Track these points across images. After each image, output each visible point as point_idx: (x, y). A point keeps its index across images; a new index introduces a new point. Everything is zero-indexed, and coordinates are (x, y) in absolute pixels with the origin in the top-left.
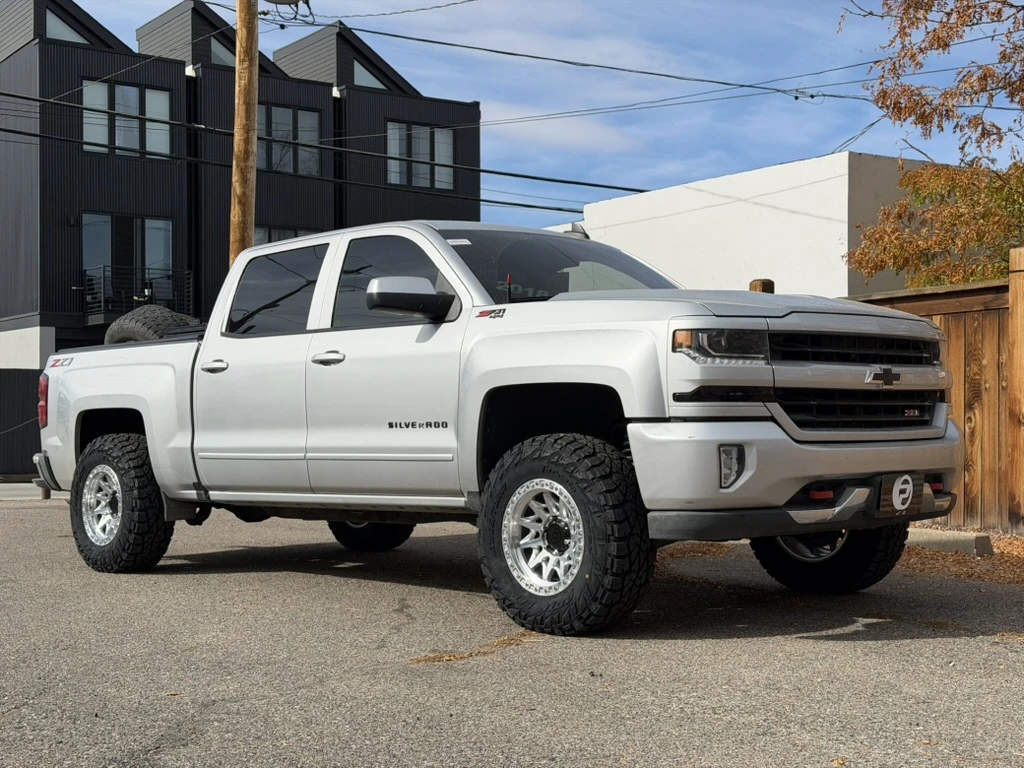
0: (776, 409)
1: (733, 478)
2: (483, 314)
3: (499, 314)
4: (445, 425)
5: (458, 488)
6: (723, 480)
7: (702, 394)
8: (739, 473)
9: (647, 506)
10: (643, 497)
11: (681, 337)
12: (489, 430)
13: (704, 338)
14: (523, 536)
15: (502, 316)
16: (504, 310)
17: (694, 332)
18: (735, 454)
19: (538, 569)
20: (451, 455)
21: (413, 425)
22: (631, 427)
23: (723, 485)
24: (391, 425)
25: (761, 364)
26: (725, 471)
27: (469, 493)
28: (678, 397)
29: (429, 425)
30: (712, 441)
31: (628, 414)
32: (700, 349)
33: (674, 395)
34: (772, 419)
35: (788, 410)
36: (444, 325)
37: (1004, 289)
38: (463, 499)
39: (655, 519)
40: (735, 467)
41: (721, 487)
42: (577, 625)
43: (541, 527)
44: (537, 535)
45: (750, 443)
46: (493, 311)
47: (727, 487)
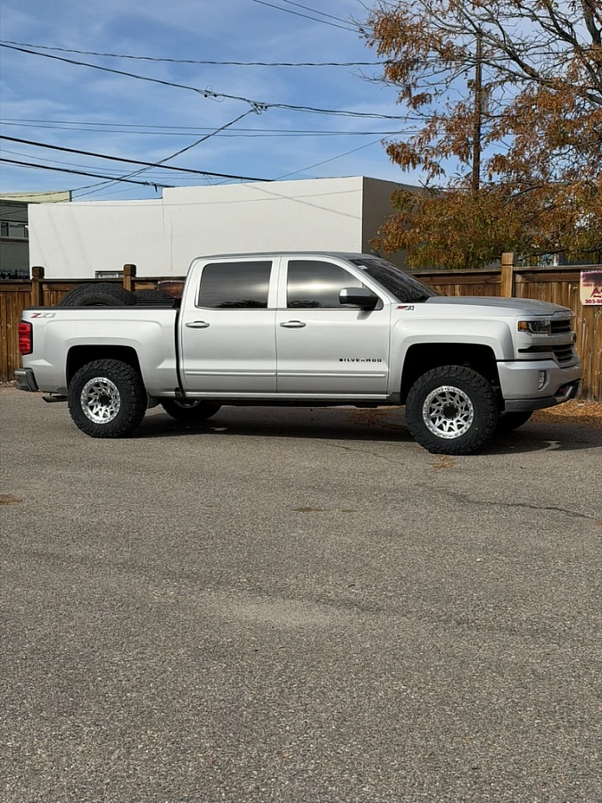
0: (553, 355)
1: (542, 385)
2: (400, 307)
3: (410, 308)
4: (379, 360)
5: (385, 390)
6: (539, 386)
7: (532, 349)
8: (544, 383)
9: (504, 397)
10: (503, 394)
11: (524, 325)
13: (530, 325)
14: (431, 413)
15: (413, 309)
16: (412, 306)
17: (527, 322)
18: (543, 375)
19: (441, 427)
20: (383, 375)
21: (357, 360)
22: (498, 363)
23: (539, 388)
24: (341, 360)
25: (546, 335)
26: (540, 382)
27: (393, 393)
28: (520, 351)
29: (368, 360)
30: (536, 370)
31: (497, 358)
32: (528, 330)
34: (551, 359)
35: (557, 354)
36: (374, 312)
37: (500, 273)
38: (387, 395)
39: (508, 403)
40: (543, 378)
42: (469, 450)
43: (441, 408)
44: (438, 411)
45: (548, 369)
46: (406, 307)
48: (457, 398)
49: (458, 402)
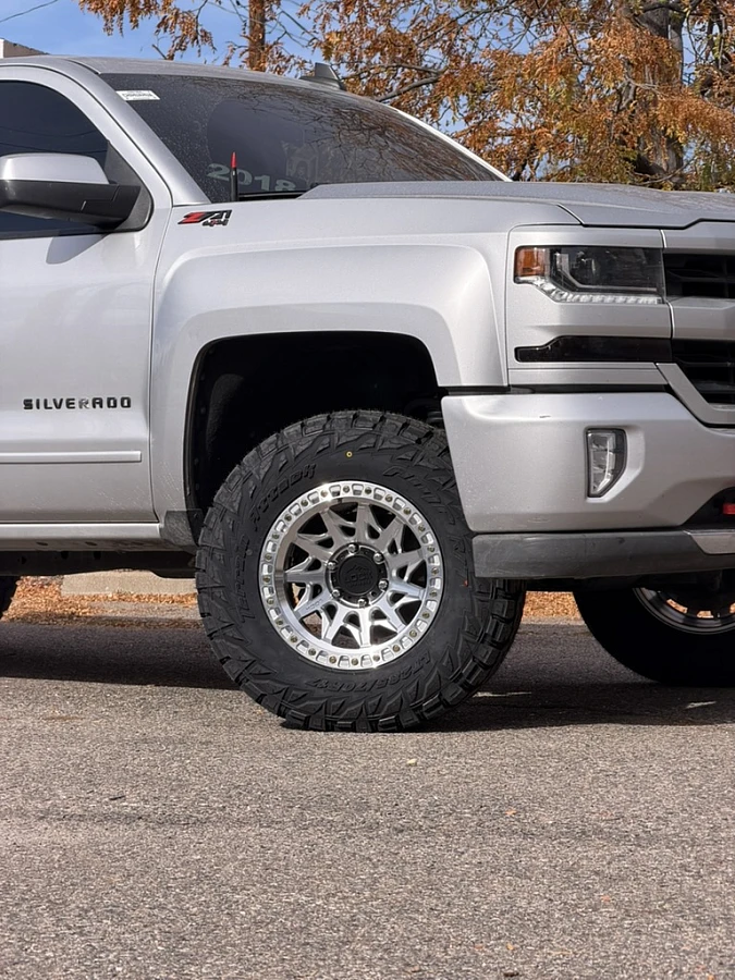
0: (672, 373)
1: (606, 481)
2: (191, 219)
3: (219, 219)
4: (126, 403)
5: (148, 506)
6: (592, 484)
7: (566, 348)
8: (617, 473)
10: (466, 513)
11: (528, 259)
12: (203, 410)
13: (563, 261)
15: (224, 223)
16: (229, 212)
17: (549, 251)
18: (610, 444)
20: (139, 453)
21: (69, 404)
22: (447, 402)
23: (592, 492)
24: (28, 405)
25: (652, 300)
26: (595, 469)
27: (169, 514)
28: (525, 354)
29: (97, 402)
30: (578, 423)
31: (440, 384)
32: (556, 277)
33: (516, 350)
34: (668, 389)
35: (693, 375)
38: (157, 525)
39: (484, 546)
40: (609, 459)
41: (589, 495)
45: (632, 427)
46: (211, 213)
47: (599, 495)
48: (394, 532)
49: (393, 549)
